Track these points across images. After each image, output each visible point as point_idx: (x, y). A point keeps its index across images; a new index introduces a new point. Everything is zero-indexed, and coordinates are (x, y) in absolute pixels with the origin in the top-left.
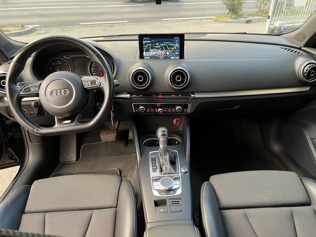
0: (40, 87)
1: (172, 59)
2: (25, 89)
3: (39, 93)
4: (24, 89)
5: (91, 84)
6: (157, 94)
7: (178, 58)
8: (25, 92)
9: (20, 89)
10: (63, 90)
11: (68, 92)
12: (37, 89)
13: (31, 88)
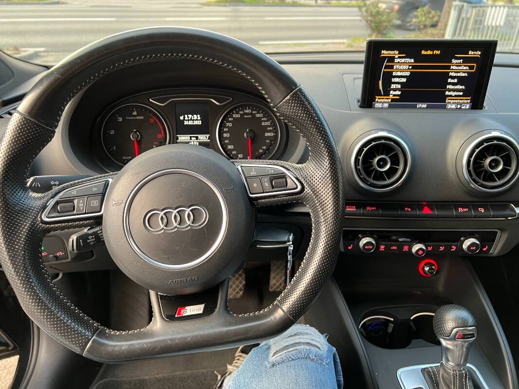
0: (103, 195)
1: (451, 109)
2: (57, 203)
3: (101, 217)
4: (52, 202)
5: (273, 187)
6: (417, 204)
7: (468, 106)
8: (57, 214)
9: (39, 203)
10: (188, 211)
11: (205, 216)
12: (95, 203)
13: (76, 202)
